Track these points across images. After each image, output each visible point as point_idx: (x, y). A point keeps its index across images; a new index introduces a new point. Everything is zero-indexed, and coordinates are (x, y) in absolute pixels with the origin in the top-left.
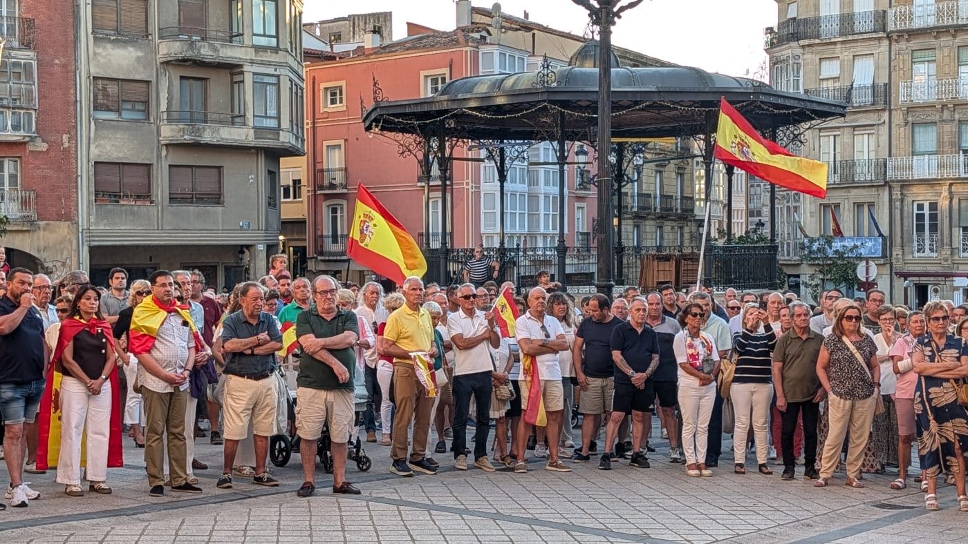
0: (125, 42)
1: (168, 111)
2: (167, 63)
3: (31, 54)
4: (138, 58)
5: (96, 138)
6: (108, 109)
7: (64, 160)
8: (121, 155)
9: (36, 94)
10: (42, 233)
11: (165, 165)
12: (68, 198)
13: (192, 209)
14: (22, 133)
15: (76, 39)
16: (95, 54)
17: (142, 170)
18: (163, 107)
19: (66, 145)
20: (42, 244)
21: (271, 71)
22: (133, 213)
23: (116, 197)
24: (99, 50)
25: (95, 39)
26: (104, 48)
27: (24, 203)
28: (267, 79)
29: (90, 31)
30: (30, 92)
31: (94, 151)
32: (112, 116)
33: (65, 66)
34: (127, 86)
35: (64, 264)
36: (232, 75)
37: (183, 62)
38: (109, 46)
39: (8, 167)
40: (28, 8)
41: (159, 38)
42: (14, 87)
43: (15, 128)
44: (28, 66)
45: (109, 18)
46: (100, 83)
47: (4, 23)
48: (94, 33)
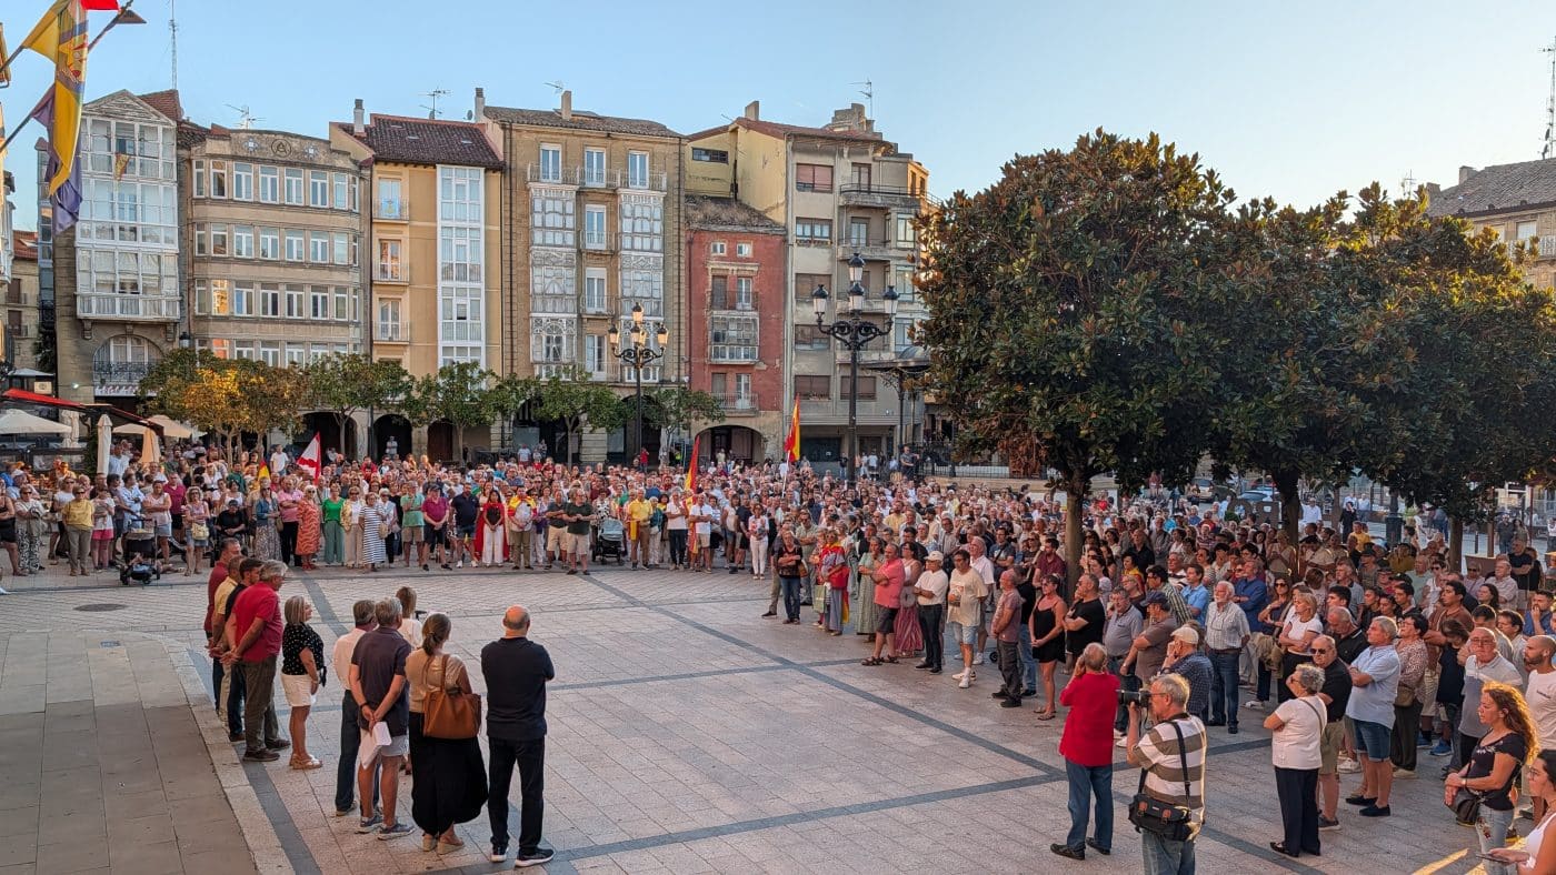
2: (840, 314)
3: (756, 313)
5: (796, 361)
6: (804, 343)
7: (776, 375)
8: (812, 371)
9: (758, 337)
10: (762, 418)
11: (839, 376)
12: (778, 397)
14: (750, 359)
15: (785, 302)
16: (797, 310)
17: (825, 380)
19: (778, 365)
20: (762, 424)
21: (908, 316)
22: (818, 406)
23: (807, 396)
24: (799, 308)
25: (797, 301)
26: (802, 306)
27: (753, 400)
28: (905, 322)
29: (794, 299)
30: (755, 335)
31: (795, 369)
32: (807, 347)
33: (778, 318)
34: (815, 329)
35: (775, 436)
38: (805, 305)
39: (744, 379)
40: (757, 286)
41: (838, 298)
42: (745, 333)
43: (746, 357)
44: (754, 320)
45: (807, 288)
46: (800, 328)
47: (744, 295)
48: (796, 297)
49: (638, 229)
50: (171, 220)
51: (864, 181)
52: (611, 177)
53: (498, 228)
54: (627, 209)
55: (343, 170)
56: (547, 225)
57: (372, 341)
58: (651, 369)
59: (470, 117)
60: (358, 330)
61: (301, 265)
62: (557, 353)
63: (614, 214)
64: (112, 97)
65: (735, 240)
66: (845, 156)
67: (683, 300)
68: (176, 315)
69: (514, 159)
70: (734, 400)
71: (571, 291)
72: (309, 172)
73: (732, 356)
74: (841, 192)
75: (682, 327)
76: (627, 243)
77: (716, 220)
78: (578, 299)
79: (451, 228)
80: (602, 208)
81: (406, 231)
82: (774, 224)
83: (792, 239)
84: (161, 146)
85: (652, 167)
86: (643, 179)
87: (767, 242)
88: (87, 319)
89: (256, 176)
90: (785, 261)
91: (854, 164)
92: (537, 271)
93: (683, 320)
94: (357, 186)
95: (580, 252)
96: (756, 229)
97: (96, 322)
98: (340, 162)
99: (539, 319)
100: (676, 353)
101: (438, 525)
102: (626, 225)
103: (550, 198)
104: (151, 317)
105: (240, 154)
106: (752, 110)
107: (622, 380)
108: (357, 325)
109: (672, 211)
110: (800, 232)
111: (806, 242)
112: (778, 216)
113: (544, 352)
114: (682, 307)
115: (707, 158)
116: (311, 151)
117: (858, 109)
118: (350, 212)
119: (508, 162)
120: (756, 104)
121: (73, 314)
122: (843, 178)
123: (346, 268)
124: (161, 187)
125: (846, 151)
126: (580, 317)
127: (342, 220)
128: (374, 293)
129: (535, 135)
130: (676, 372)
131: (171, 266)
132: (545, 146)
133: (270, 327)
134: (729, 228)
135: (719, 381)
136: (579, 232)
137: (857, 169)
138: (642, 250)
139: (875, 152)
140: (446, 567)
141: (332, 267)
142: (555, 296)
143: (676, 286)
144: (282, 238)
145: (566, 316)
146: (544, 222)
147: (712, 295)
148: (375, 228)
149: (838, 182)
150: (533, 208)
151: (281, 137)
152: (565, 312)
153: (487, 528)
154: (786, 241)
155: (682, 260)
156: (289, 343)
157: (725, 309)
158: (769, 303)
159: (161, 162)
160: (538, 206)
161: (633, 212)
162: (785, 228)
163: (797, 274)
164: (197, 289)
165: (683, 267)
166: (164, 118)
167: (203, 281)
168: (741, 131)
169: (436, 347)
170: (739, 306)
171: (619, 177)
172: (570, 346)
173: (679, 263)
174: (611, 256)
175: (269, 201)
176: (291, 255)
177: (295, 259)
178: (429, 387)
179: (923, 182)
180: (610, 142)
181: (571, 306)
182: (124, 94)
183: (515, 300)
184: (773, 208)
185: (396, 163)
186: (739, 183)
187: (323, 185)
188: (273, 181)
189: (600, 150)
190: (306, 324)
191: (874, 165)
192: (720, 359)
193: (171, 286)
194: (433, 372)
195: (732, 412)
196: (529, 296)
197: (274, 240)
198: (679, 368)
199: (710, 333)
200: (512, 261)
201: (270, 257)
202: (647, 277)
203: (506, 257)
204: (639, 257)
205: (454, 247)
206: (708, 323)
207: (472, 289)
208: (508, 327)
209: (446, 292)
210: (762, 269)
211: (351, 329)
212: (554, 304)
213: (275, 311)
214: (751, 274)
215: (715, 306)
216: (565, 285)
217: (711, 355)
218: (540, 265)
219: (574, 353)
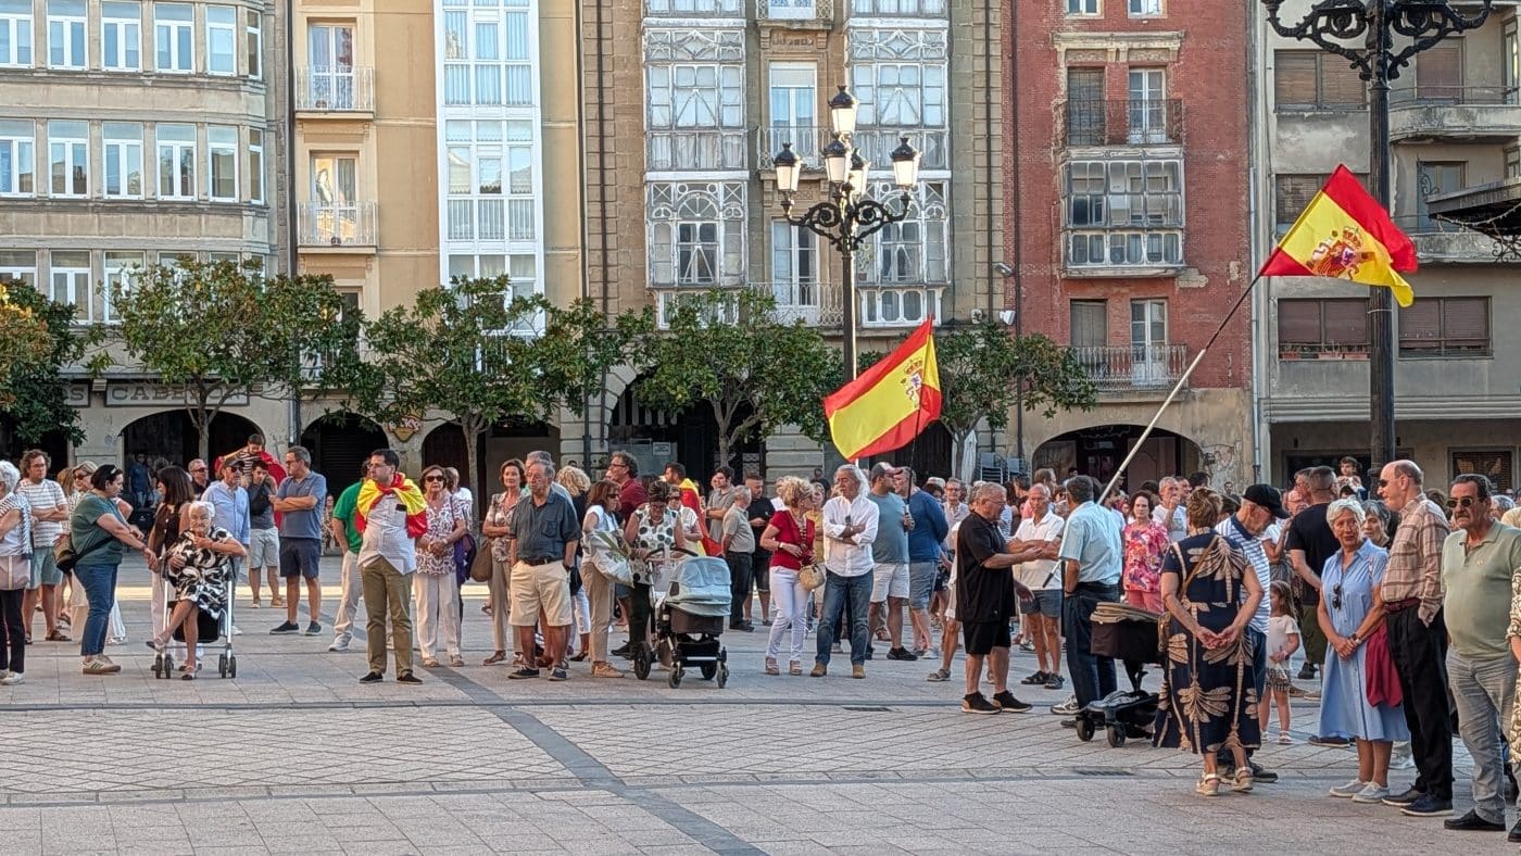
0: (1325, 119)
1: (1398, 216)
2: (1395, 144)
3: (1176, 150)
4: (1348, 143)
7: (1230, 299)
8: (1322, 287)
9: (1182, 207)
10: (1197, 405)
12: (1238, 353)
13: (1436, 364)
14: (1163, 263)
15: (1250, 122)
16: (1280, 140)
17: (1355, 309)
19: (1235, 277)
20: (1198, 422)
22: (1338, 373)
23: (1313, 349)
24: (1286, 135)
25: (1280, 118)
26: (1294, 131)
27: (1173, 363)
29: (1271, 107)
30: (1176, 202)
31: (1279, 289)
33: (1233, 163)
35: (1231, 450)
36: (1506, 152)
37: (1418, 141)
38: (1300, 127)
39: (1150, 313)
40: (1178, 87)
42: (1151, 199)
43: (1153, 257)
44: (1172, 168)
45: (1304, 85)
46: (1289, 184)
47: (1146, 109)
48: (1278, 109)
57: (294, 248)
58: (923, 294)
60: (262, 223)
61: (133, 79)
62: (707, 265)
67: (997, 130)
70: (1126, 363)
71: (734, 117)
73: (1118, 255)
75: (997, 192)
76: (862, 1)
78: (751, 137)
92: (657, 76)
93: (997, 176)
95: (753, 28)
99: (663, 185)
100: (982, 256)
107: (856, 322)
108: (260, 211)
113: (676, 262)
114: (997, 146)
123: (233, 85)
126: (756, 179)
128: (299, 141)
130: (983, 302)
133: (70, 219)
135: (1088, 319)
138: (899, 15)
141: (200, 83)
142: (697, 132)
143: (981, 96)
144: (93, 20)
145: (723, 176)
147: (1068, 114)
152: (723, 167)
155: (995, 34)
156: (108, 256)
157: (1101, 143)
158: (1209, 124)
163: (1277, 53)
165: (996, 50)
169: (438, 256)
170: (1135, 137)
172: (733, 247)
173: (988, 40)
174: (826, 35)
176: (112, 58)
177: (122, 67)
178: (393, 334)
181: (735, 149)
183: (609, 145)
190: (148, 212)
192: (1089, 265)
194: (410, 304)
195: (1121, 394)
196: (642, 134)
197: (77, 30)
198: (991, 293)
199: (1064, 203)
200: (600, 56)
201: (68, 65)
202: (909, 77)
203: (590, 48)
204: (890, 30)
205: (471, 29)
206: (1059, 179)
207: (513, 122)
208: (594, 210)
209: (456, 132)
210: (1190, 44)
211: (248, 220)
212: (697, 151)
213: (80, 183)
214: (1164, 59)
215: (1076, 140)
216: (721, 105)
217: (1067, 257)
218: (665, 62)
219: (745, 263)
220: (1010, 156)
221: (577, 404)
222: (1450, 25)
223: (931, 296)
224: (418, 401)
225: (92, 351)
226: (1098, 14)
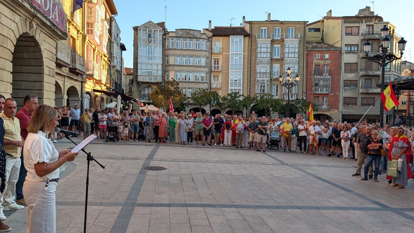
0: (352, 72)
1: (362, 86)
2: (361, 76)
3: (330, 76)
4: (355, 76)
5: (344, 93)
6: (347, 86)
7: (337, 97)
8: (350, 96)
9: (330, 84)
10: (331, 111)
11: (360, 98)
12: (337, 105)
13: (366, 107)
14: (327, 92)
15: (341, 73)
16: (345, 75)
17: (355, 99)
18: (360, 85)
19: (337, 94)
20: (331, 113)
21: (388, 76)
22: (352, 108)
23: (348, 104)
25: (345, 72)
26: (347, 74)
27: (328, 105)
28: (387, 78)
30: (329, 84)
31: (344, 95)
32: (348, 88)
33: (338, 78)
34: (351, 81)
35: (336, 118)
36: (378, 78)
37: (365, 76)
39: (325, 99)
40: (330, 68)
41: (360, 71)
42: (326, 83)
43: (326, 91)
44: (329, 79)
45: (349, 68)
46: (346, 81)
47: (325, 71)
48: (345, 71)
49: (290, 51)
50: (160, 55)
51: (371, 30)
52: (282, 35)
53: (247, 53)
54: (287, 45)
55: (204, 39)
56: (262, 51)
57: (211, 88)
58: (293, 95)
59: (241, 25)
60: (207, 84)
61: (192, 66)
62: (264, 90)
63: (283, 47)
64: (147, 23)
65: (323, 53)
66: (364, 23)
67: (304, 73)
68: (161, 81)
69: (252, 32)
70: (321, 105)
71: (268, 71)
72: (195, 40)
73: (321, 91)
74: (362, 35)
75: (304, 82)
76: (286, 55)
77: (316, 47)
78: (271, 74)
79: (234, 54)
80: (279, 46)
81: (221, 55)
82: (336, 47)
83: (343, 51)
84: (159, 35)
85: (295, 32)
86: (292, 35)
87: (334, 53)
88: (140, 82)
89: (182, 42)
90: (341, 59)
91: (367, 25)
92: (258, 66)
93: (304, 79)
94: (208, 43)
95: (271, 59)
96: (330, 49)
97: (142, 83)
98: (204, 37)
99: (258, 80)
100: (302, 90)
101: (208, 128)
102: (287, 50)
103: (263, 43)
104: (155, 81)
105: (178, 36)
106: (329, 13)
107: (284, 99)
108: (207, 83)
109: (302, 45)
110: (346, 49)
111: (348, 52)
112: (338, 45)
113: (260, 90)
114: (304, 75)
115: (313, 31)
116: (196, 34)
117: (368, 8)
118: (206, 51)
119: (251, 33)
120: (331, 11)
121: (137, 81)
122: (363, 30)
123: (204, 67)
124: (158, 46)
125: (364, 21)
126: (271, 79)
127: (204, 53)
128: (212, 74)
129: (259, 25)
130: (302, 96)
131: (160, 67)
132: (262, 28)
133: (184, 84)
134: (321, 49)
135: (316, 99)
136: (271, 53)
137: (368, 27)
138: (291, 58)
139: (375, 20)
140: (210, 145)
141: (200, 67)
142: (263, 73)
143: (302, 69)
144: (188, 59)
145: (266, 79)
146: (261, 51)
147: (315, 71)
148: (213, 55)
149: (361, 32)
150: (258, 46)
151: (188, 30)
152: (267, 78)
153: (226, 131)
154: (341, 52)
155: (305, 60)
156: (189, 88)
157: (319, 75)
158: (335, 73)
159: (158, 39)
160: (259, 46)
161: (289, 46)
162: (341, 48)
163: (345, 63)
164: (166, 73)
165: (305, 62)
166: (160, 28)
167: (168, 71)
168: (325, 20)
169: (228, 89)
170: (324, 75)
171: (285, 35)
172: (267, 89)
174: (281, 60)
175: (185, 49)
176: (190, 64)
177: (191, 64)
178: (224, 99)
179: (393, 30)
180: (282, 25)
181: (268, 76)
182: (150, 22)
183: (251, 75)
184: (336, 43)
185: (219, 36)
186: (324, 37)
187: (199, 43)
188: (186, 43)
189: (279, 28)
190: (194, 83)
191: (375, 25)
192: (317, 92)
193: (160, 73)
194: (227, 95)
195: (321, 110)
196: (256, 73)
197: (186, 60)
198: (303, 95)
199: (313, 83)
200: (251, 63)
201: (184, 64)
202: (293, 66)
203: (249, 62)
204: (290, 60)
205: (234, 60)
206: (313, 80)
207: (239, 72)
208: (249, 83)
209: (232, 73)
210: (332, 62)
211: (205, 84)
212: (263, 75)
213: (185, 79)
214: (328, 64)
215: (315, 75)
216: (267, 70)
217: (314, 90)
218: (259, 64)
219: (269, 91)
220: (306, 77)
221: (247, 108)
222: (395, 58)
223: (294, 95)
224: (227, 108)
225: (188, 100)
226: (319, 58)
